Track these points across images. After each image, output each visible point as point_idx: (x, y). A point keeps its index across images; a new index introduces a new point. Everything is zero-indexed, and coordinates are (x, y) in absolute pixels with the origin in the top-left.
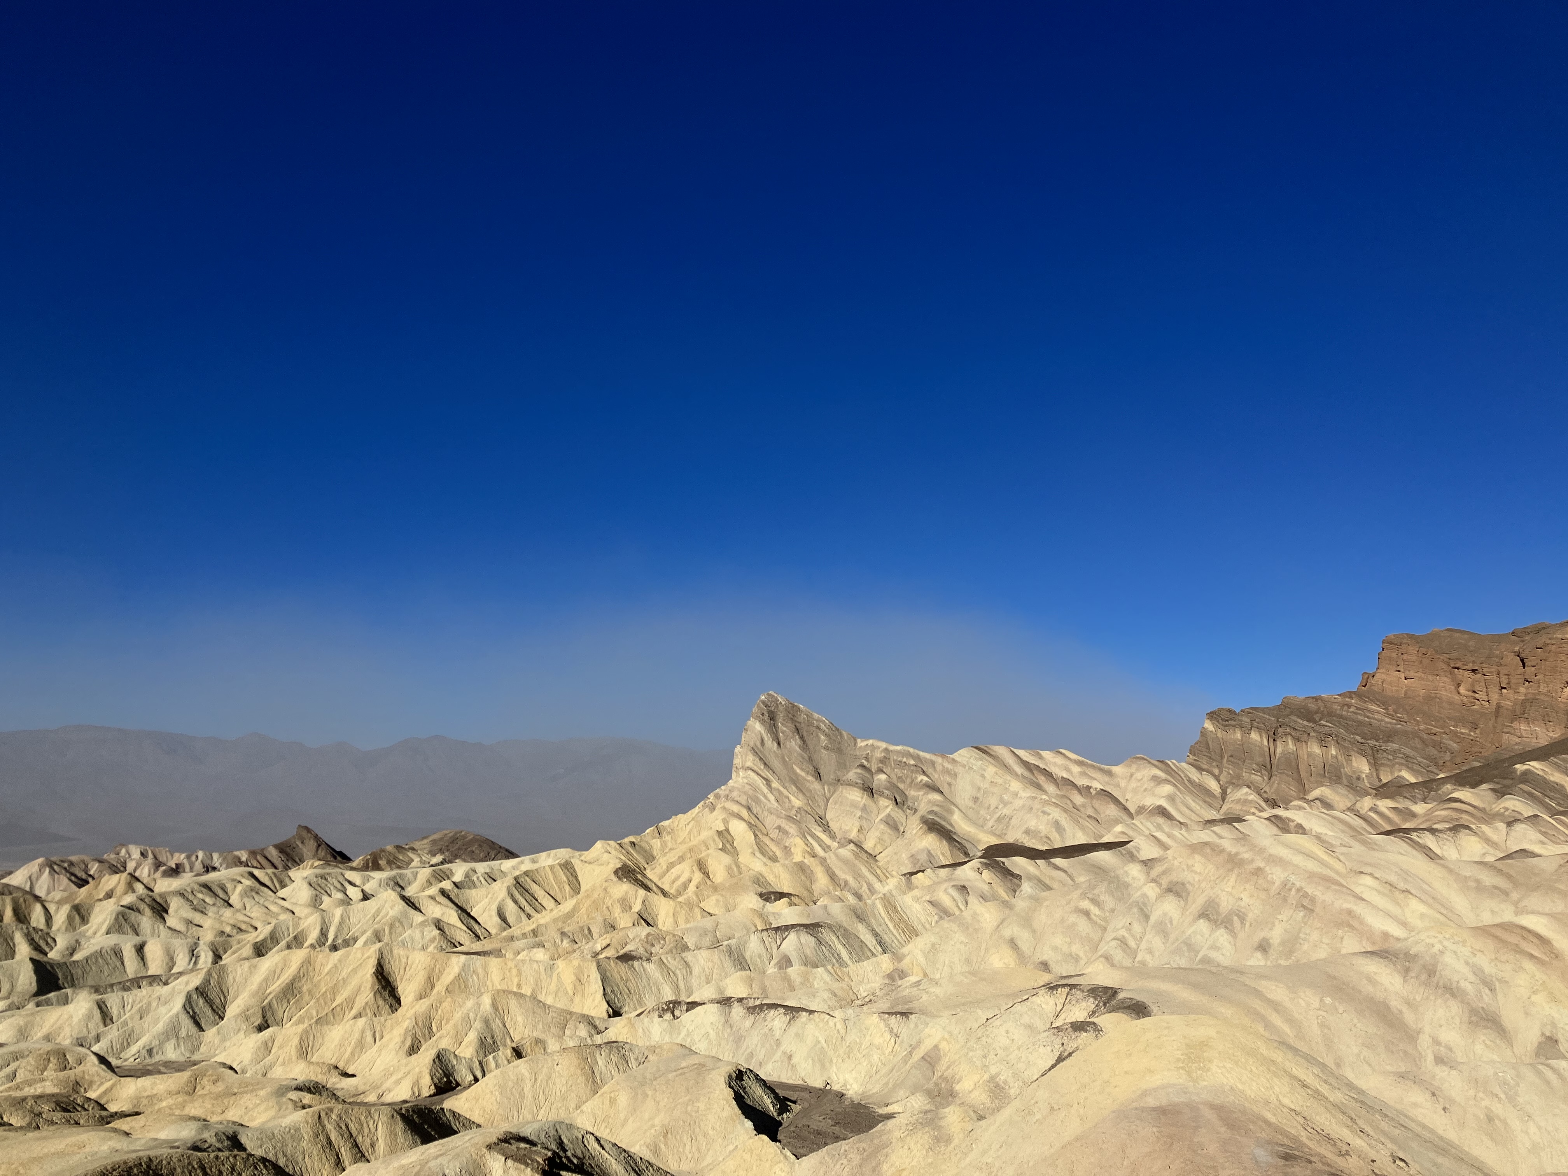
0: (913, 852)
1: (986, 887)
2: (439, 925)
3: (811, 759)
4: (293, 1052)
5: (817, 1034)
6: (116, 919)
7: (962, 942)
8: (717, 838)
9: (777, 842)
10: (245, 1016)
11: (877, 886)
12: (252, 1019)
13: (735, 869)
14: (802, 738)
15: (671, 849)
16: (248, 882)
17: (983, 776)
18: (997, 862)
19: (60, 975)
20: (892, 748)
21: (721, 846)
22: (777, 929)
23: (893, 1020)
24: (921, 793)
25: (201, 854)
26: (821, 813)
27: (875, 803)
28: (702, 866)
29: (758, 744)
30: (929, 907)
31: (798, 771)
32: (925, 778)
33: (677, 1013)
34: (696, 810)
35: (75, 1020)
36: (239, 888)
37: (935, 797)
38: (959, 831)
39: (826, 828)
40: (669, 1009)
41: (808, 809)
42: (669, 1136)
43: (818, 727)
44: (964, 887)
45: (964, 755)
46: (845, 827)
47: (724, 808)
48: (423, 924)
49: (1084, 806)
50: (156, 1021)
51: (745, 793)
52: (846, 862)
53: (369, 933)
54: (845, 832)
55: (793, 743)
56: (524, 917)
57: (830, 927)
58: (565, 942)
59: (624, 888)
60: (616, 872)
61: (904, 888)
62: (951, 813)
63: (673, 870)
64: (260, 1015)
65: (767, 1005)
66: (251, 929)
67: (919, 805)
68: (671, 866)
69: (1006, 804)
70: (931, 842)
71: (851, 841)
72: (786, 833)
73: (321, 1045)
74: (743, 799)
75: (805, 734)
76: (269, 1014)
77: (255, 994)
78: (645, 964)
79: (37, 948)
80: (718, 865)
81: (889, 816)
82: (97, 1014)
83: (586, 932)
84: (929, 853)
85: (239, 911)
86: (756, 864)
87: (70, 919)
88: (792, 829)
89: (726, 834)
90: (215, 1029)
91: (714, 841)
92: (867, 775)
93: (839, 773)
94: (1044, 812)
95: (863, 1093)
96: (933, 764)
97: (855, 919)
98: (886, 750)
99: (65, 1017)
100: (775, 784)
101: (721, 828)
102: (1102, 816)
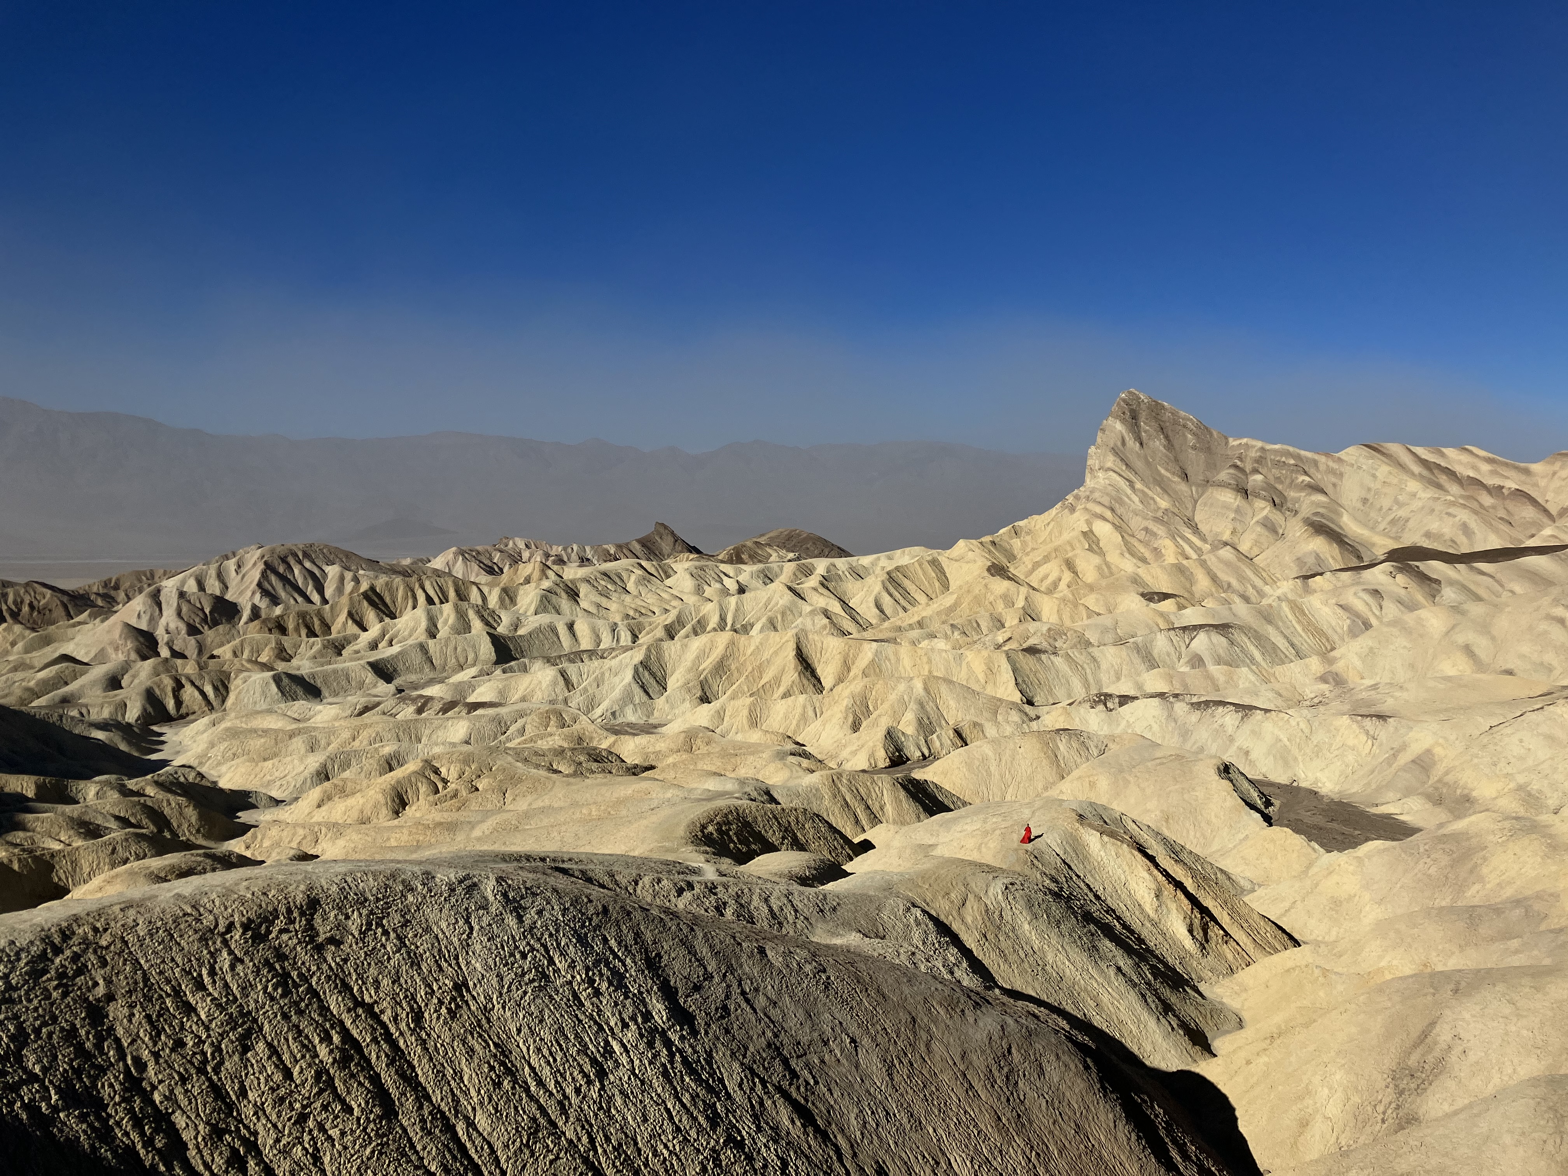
0: (1299, 555)
1: (1403, 592)
2: (826, 614)
3: (1176, 460)
4: (745, 721)
5: (1276, 731)
6: (541, 601)
7: (1405, 647)
8: (1082, 539)
9: (1146, 544)
10: (686, 687)
11: (1267, 589)
12: (694, 691)
13: (1106, 570)
14: (1167, 437)
15: (1033, 549)
16: (639, 572)
17: (1374, 476)
18: (1410, 566)
19: (511, 647)
20: (1269, 447)
21: (1087, 546)
22: (1184, 629)
23: (1367, 722)
24: (1303, 494)
25: (575, 547)
26: (1189, 514)
27: (1251, 504)
28: (1070, 565)
29: (1119, 444)
30: (1339, 611)
31: (1163, 471)
32: (1307, 479)
33: (1109, 705)
34: (1053, 511)
35: (544, 685)
36: (633, 578)
37: (1320, 498)
38: (1350, 533)
39: (1196, 530)
40: (1100, 701)
41: (1176, 511)
42: (1171, 821)
43: (1184, 426)
44: (1377, 591)
45: (1352, 454)
46: (1216, 529)
47: (1086, 509)
48: (813, 613)
49: (1494, 507)
50: (613, 689)
51: (1107, 494)
52: (1228, 564)
53: (764, 620)
54: (1217, 534)
55: (1158, 443)
56: (900, 610)
57: (1241, 628)
58: (956, 633)
59: (1000, 586)
60: (989, 570)
61: (1300, 591)
62: (1340, 515)
63: (1040, 569)
64: (699, 687)
65: (1214, 702)
66: (650, 614)
67: (1300, 506)
68: (1036, 565)
69: (1401, 505)
70: (1319, 545)
71: (1226, 544)
72: (1155, 535)
73: (768, 717)
74: (1106, 500)
75: (1170, 434)
76: (706, 688)
77: (690, 670)
78: (1052, 657)
79: (487, 624)
80: (1088, 566)
81: (1266, 518)
82: (561, 682)
83: (975, 625)
84: (1318, 557)
85: (636, 597)
86: (1128, 565)
87: (501, 600)
88: (1160, 530)
89: (1091, 535)
90: (663, 698)
91: (1080, 541)
92: (1240, 475)
93: (1208, 473)
94: (1448, 514)
95: (1340, 792)
96: (1315, 463)
97: (1264, 622)
98: (1262, 449)
99: (535, 682)
100: (1138, 485)
101: (1085, 529)
102: (1516, 517)
